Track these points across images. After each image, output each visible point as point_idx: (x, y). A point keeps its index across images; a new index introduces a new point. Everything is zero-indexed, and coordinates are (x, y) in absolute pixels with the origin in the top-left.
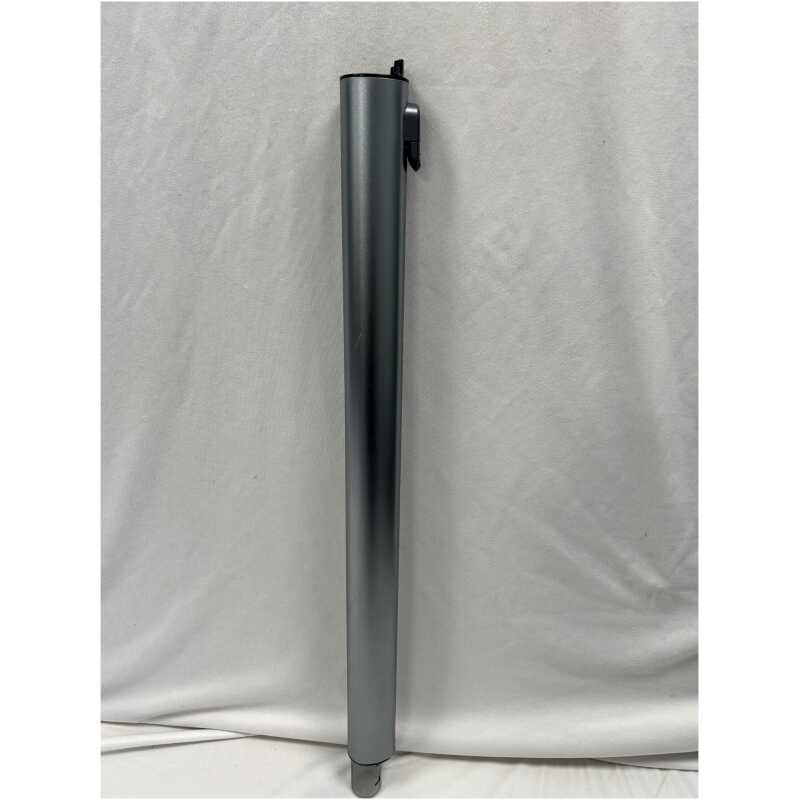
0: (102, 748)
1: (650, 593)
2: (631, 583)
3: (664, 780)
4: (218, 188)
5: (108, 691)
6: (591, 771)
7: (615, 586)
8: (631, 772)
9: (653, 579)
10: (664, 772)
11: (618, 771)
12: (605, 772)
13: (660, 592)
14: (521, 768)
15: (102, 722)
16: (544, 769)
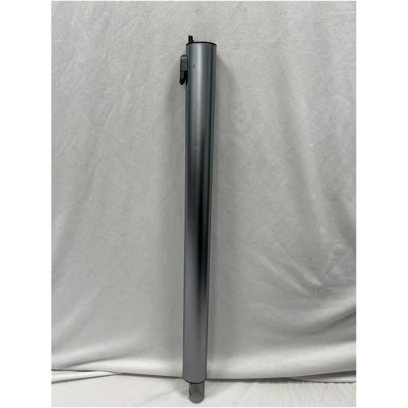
1: (314, 289)
2: (305, 284)
4: (108, 94)
5: (56, 347)
7: (297, 286)
9: (315, 282)
10: (326, 384)
13: (319, 287)
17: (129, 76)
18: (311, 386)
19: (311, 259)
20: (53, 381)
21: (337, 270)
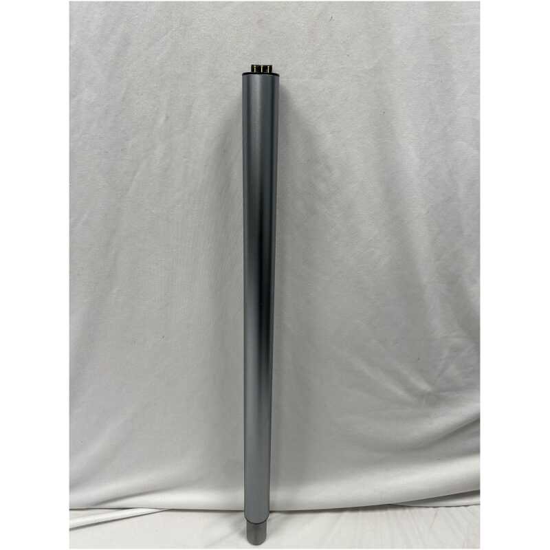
0: (70, 526)
1: (422, 396)
2: (410, 390)
3: (436, 514)
5: (74, 485)
6: (390, 512)
7: (400, 392)
8: (416, 511)
9: (424, 386)
10: (436, 509)
11: (407, 511)
12: (399, 512)
13: (429, 394)
14: (346, 514)
15: (70, 510)
16: (360, 514)
17: (162, 120)
18: (416, 512)
19: (419, 359)
20: (72, 527)
21: (453, 371)
